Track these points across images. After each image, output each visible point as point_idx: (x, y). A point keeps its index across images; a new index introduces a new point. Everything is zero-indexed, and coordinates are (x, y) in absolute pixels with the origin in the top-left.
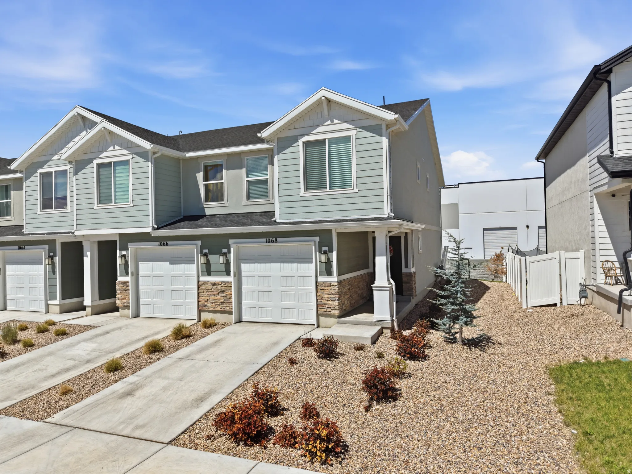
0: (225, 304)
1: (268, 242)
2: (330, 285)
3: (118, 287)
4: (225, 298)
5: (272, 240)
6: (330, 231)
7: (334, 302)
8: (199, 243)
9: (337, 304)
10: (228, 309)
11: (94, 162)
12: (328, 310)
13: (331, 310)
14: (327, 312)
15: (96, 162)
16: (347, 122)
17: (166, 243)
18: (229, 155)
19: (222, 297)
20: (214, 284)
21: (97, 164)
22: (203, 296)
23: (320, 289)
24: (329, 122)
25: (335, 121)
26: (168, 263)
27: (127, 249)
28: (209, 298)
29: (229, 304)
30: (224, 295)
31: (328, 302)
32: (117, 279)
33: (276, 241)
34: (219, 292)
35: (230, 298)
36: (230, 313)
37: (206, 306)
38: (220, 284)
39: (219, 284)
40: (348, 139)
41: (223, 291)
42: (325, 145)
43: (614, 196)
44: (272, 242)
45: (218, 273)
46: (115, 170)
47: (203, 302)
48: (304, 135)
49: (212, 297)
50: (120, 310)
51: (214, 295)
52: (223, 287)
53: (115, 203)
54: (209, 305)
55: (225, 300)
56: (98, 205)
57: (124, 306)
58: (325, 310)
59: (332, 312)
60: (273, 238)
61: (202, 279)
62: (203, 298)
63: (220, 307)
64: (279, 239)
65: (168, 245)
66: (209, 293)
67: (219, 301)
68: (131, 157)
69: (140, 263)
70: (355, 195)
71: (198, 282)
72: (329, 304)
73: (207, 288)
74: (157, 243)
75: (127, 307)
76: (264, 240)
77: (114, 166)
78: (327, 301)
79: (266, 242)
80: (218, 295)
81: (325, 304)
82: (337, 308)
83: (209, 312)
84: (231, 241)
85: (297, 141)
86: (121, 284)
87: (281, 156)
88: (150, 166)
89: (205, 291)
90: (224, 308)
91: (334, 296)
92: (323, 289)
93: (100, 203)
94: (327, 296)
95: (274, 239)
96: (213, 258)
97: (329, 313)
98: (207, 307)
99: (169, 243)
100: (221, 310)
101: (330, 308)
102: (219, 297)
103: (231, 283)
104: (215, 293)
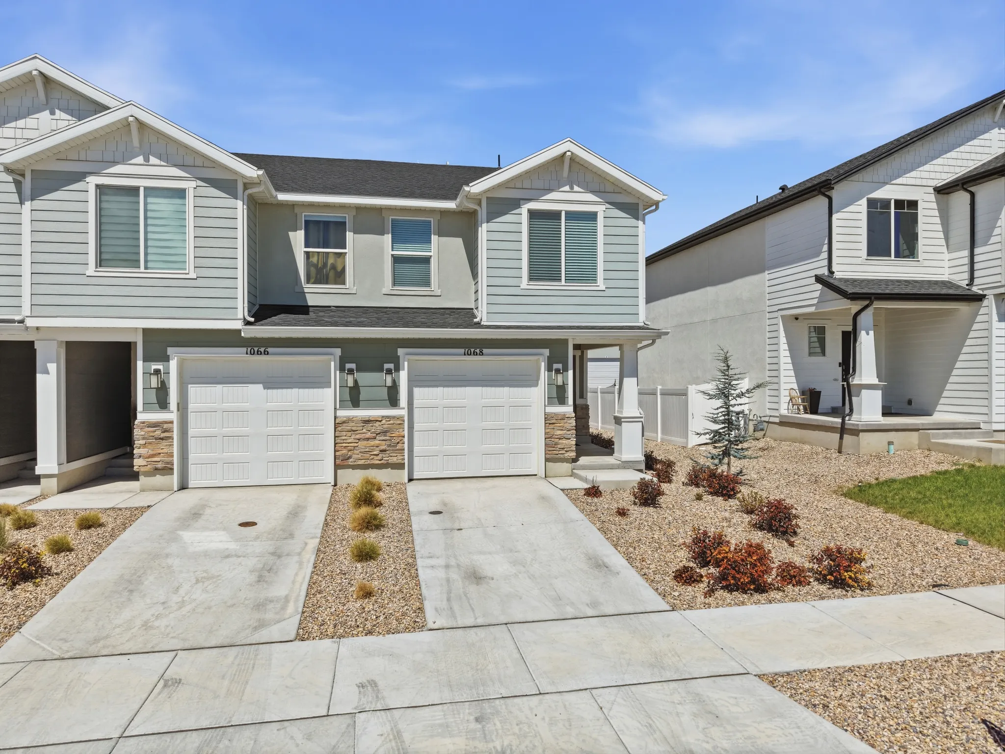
0: (388, 452)
1: (468, 355)
2: (564, 417)
3: (137, 433)
4: (388, 443)
5: (474, 352)
6: (565, 341)
7: (570, 441)
8: (338, 352)
9: (574, 443)
10: (394, 460)
11: (88, 179)
12: (560, 452)
13: (565, 452)
14: (559, 455)
15: (93, 181)
16: (593, 192)
17: (265, 351)
18: (359, 208)
19: (384, 442)
20: (367, 421)
21: (97, 186)
22: (345, 441)
23: (550, 424)
24: (567, 188)
25: (576, 188)
26: (261, 386)
27: (166, 359)
28: (356, 445)
29: (396, 453)
30: (387, 438)
31: (561, 441)
32: (136, 418)
33: (481, 354)
34: (377, 434)
35: (398, 443)
36: (400, 466)
37: (350, 457)
38: (380, 421)
39: (377, 421)
40: (593, 216)
41: (385, 432)
42: (560, 220)
43: (797, 319)
44: (475, 354)
45: (374, 403)
46: (146, 204)
47: (345, 451)
48: (530, 200)
49: (362, 444)
50: (141, 477)
51: (368, 439)
52: (386, 424)
53: (146, 268)
54: (355, 456)
55: (389, 446)
56: (97, 270)
57: (156, 469)
58: (557, 452)
59: (566, 455)
60: (476, 348)
61: (343, 413)
62: (344, 445)
63: (379, 457)
64: (485, 351)
65: (268, 354)
66: (358, 436)
67: (378, 449)
68: (193, 184)
69: (189, 386)
70: (600, 294)
71: (335, 418)
72: (562, 443)
73: (354, 429)
74: (244, 349)
75: (167, 470)
76: (462, 351)
77: (145, 197)
78: (560, 439)
79: (465, 355)
80: (375, 438)
81: (556, 444)
82: (574, 448)
83: (354, 467)
84: (401, 352)
85: (518, 206)
86: (148, 427)
87: (493, 226)
88: (240, 208)
89: (349, 434)
90: (388, 459)
91: (569, 432)
92: (554, 424)
93: (100, 266)
94: (559, 432)
95: (478, 351)
96: (365, 378)
97: (562, 456)
98: (351, 460)
99: (270, 350)
100: (380, 462)
101: (563, 449)
102: (377, 442)
103: (400, 418)
104: (369, 435)
